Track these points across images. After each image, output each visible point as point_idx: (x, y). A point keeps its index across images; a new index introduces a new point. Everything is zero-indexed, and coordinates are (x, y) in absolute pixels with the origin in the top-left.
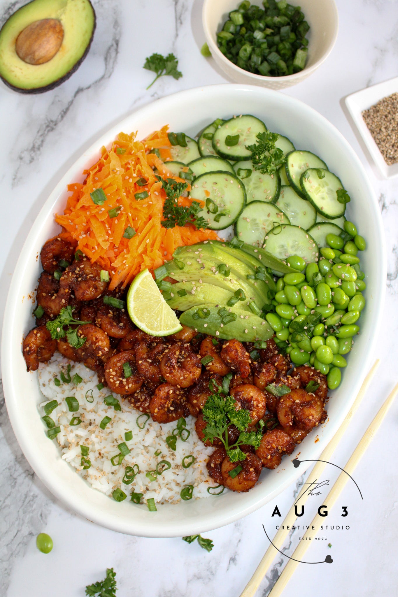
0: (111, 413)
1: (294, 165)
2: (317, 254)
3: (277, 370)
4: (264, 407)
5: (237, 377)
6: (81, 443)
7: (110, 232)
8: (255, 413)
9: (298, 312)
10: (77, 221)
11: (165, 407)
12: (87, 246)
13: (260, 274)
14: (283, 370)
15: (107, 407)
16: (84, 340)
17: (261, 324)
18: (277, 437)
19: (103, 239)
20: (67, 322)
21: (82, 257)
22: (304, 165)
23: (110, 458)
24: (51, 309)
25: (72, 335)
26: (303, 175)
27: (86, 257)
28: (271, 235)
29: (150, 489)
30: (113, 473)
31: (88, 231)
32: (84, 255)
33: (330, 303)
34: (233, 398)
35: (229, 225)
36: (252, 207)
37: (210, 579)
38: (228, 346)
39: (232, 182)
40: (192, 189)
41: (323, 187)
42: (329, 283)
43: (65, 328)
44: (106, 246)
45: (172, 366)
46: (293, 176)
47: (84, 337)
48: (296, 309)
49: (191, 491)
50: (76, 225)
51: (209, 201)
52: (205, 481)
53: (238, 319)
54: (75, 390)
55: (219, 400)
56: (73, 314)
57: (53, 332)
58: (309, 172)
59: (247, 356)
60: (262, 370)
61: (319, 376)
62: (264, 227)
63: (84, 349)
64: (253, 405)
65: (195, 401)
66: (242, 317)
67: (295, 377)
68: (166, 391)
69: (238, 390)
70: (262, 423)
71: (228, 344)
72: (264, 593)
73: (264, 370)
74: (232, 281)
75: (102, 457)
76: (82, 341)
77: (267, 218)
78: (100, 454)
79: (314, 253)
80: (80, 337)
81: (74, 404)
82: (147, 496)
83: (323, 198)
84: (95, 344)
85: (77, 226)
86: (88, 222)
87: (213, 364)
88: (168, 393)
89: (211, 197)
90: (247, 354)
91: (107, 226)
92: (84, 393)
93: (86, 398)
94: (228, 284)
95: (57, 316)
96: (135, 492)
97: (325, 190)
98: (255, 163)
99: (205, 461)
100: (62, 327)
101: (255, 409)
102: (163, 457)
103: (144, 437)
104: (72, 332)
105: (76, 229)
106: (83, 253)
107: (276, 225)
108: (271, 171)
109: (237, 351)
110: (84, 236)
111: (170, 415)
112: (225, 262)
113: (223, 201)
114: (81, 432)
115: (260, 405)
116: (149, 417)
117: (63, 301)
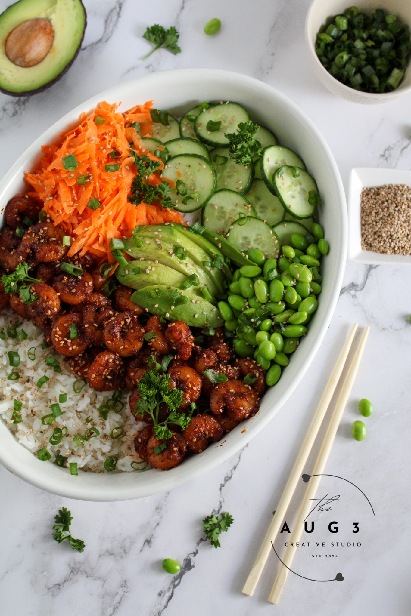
0: (50, 373)
1: (270, 160)
2: (278, 251)
3: (218, 358)
4: (199, 391)
5: (177, 357)
6: (15, 398)
7: (76, 198)
8: (188, 395)
9: (249, 305)
10: (46, 182)
11: (103, 375)
12: (52, 208)
13: (217, 262)
14: (225, 359)
15: (47, 367)
16: (36, 297)
17: (212, 310)
18: (205, 422)
19: (68, 205)
20: (22, 278)
21: (46, 218)
22: (281, 161)
23: (41, 417)
24: (8, 264)
25: (25, 290)
26: (277, 171)
27: (50, 218)
28: (236, 225)
29: (75, 454)
30: (41, 432)
31: (55, 194)
32: (48, 216)
33: (282, 301)
34: (169, 377)
35: (197, 209)
36: (221, 195)
37: (122, 557)
38: (174, 326)
39: (205, 167)
40: (164, 168)
41: (296, 185)
42: (283, 281)
43: (20, 284)
44: (69, 211)
45: (115, 334)
46: (266, 170)
47: (36, 294)
48: (248, 301)
49: (114, 462)
50: (45, 186)
51: (179, 182)
52: (130, 455)
53: (188, 303)
54: (18, 346)
55: (155, 376)
56: (29, 271)
57: (7, 286)
58: (284, 169)
59: (191, 339)
60: (203, 355)
61: (258, 371)
62: (231, 216)
63: (34, 306)
64: (188, 386)
65: (132, 374)
66: (194, 301)
67: (235, 368)
68: (106, 359)
69: (176, 370)
70: (194, 405)
71: (174, 324)
72: (173, 580)
73: (205, 356)
74: (188, 265)
75: (34, 415)
76: (33, 298)
77: (234, 208)
78: (32, 411)
79: (275, 249)
80: (32, 293)
81: (16, 359)
82: (71, 460)
83: (293, 197)
84: (46, 303)
85: (45, 188)
86: (57, 185)
87: (155, 341)
88: (108, 361)
89: (182, 179)
90: (192, 337)
91: (74, 192)
92: (27, 350)
93: (28, 355)
94: (183, 267)
95: (12, 271)
96: (60, 454)
97: (298, 188)
98: (232, 152)
99: (133, 435)
100: (16, 282)
101: (189, 391)
102: (94, 424)
103: (78, 402)
104: (26, 288)
105: (45, 190)
106: (47, 214)
107: (242, 216)
108: (245, 162)
109: (181, 332)
110: (51, 198)
111: (107, 384)
112: (183, 245)
113: (194, 184)
114: (17, 387)
115: (195, 388)
116: (86, 383)
117: (21, 258)
